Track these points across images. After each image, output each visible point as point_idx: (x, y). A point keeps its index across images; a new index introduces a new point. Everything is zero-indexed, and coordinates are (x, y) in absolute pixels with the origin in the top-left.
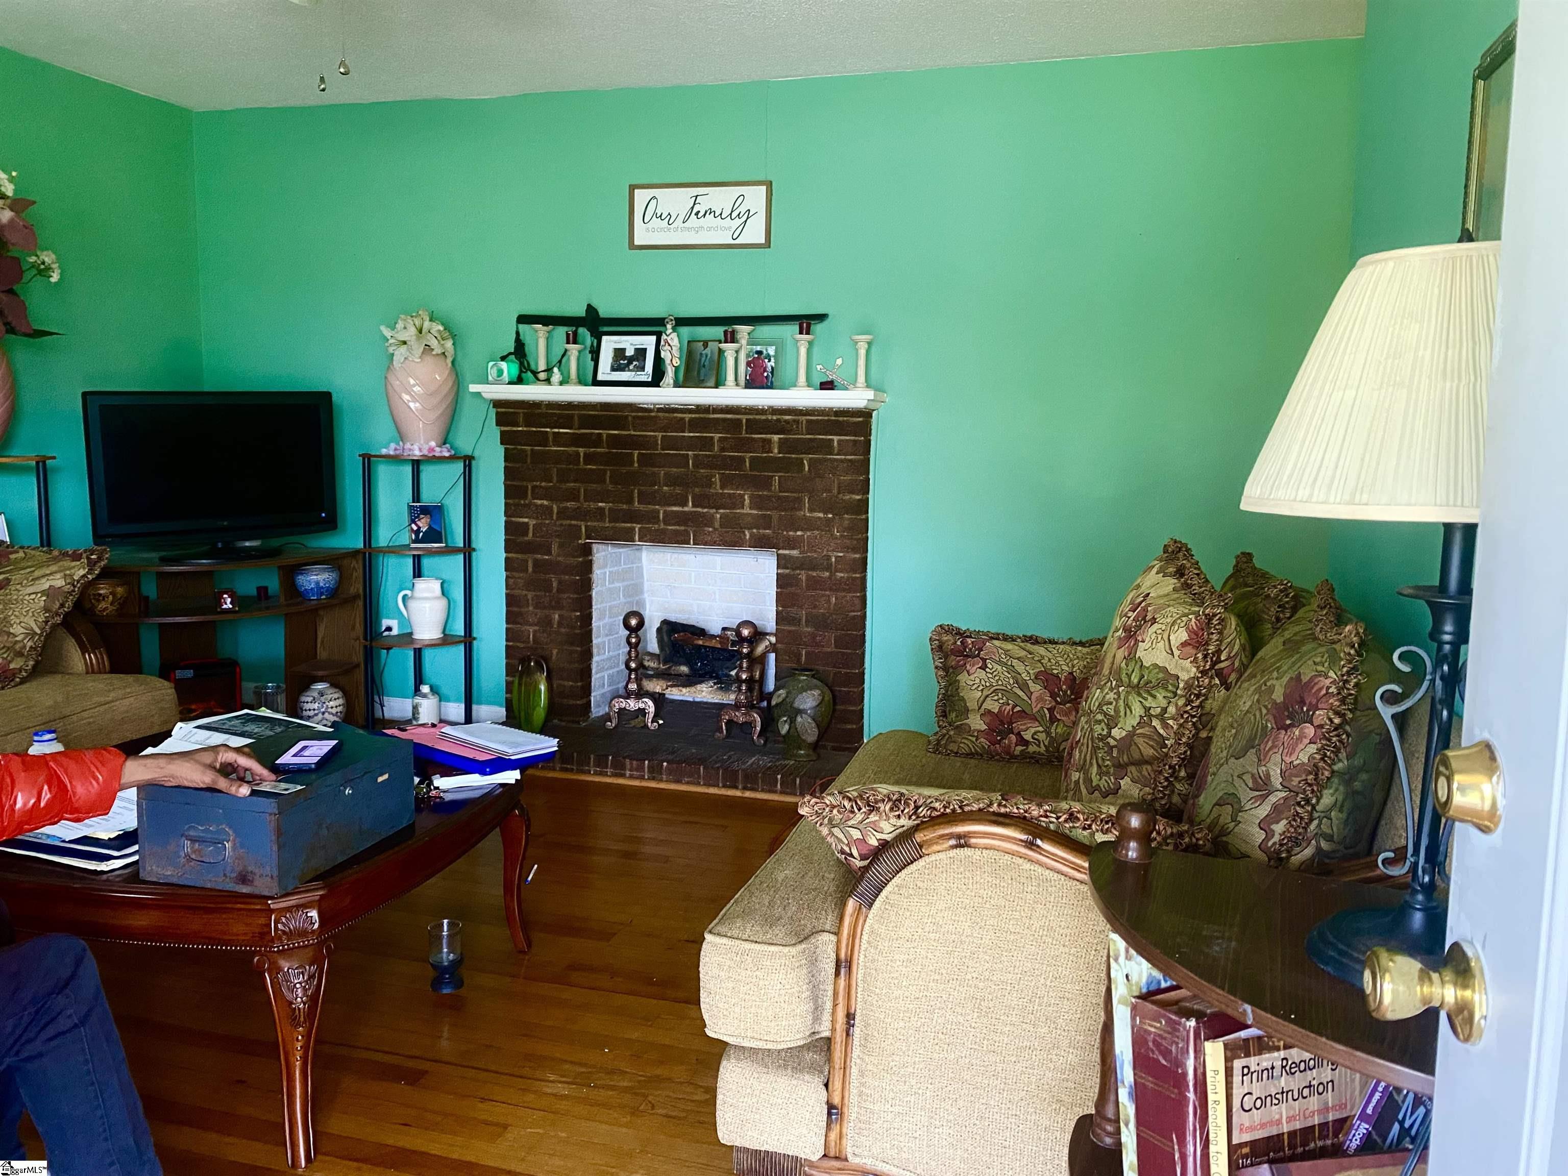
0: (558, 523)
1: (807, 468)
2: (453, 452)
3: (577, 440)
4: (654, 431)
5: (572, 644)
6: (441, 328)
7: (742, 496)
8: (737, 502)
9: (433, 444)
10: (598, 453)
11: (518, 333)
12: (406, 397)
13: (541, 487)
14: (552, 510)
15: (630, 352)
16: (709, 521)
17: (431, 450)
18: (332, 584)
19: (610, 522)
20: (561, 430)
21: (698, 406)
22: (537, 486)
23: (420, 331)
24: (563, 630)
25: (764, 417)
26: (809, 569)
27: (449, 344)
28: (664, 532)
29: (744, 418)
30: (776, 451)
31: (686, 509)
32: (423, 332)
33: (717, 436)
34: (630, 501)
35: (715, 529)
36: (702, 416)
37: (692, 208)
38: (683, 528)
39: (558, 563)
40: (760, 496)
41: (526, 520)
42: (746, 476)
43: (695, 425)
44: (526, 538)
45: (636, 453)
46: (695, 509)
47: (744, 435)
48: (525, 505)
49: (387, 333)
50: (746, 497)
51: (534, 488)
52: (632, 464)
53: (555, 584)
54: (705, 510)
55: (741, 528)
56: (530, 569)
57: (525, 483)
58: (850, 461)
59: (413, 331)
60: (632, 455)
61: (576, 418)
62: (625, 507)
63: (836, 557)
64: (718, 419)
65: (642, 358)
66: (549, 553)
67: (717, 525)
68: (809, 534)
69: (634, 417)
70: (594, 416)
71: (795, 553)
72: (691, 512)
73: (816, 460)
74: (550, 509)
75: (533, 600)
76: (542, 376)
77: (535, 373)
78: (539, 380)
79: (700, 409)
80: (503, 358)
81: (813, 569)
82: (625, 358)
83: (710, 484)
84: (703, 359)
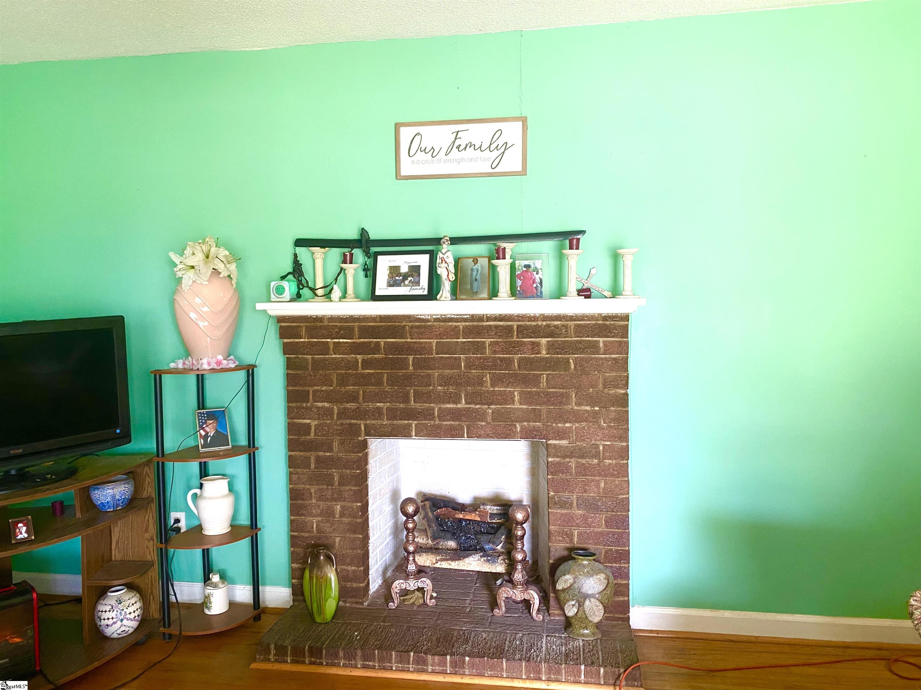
0: (338, 423)
1: (573, 367)
2: (237, 363)
3: (356, 349)
4: (430, 338)
5: (354, 532)
6: (228, 253)
7: (512, 393)
8: (508, 399)
9: (220, 357)
10: (376, 359)
11: (296, 255)
12: (193, 315)
13: (322, 391)
14: (333, 411)
15: (404, 269)
16: (482, 416)
17: (219, 363)
18: (128, 495)
19: (388, 419)
20: (341, 340)
21: (473, 316)
22: (318, 390)
23: (207, 257)
24: (346, 520)
25: (534, 323)
26: (579, 457)
27: (233, 267)
28: (439, 427)
29: (515, 324)
30: (544, 352)
31: (459, 406)
32: (210, 257)
33: (488, 341)
34: (406, 400)
35: (488, 423)
36: (475, 324)
37: (454, 142)
38: (457, 423)
39: (339, 459)
40: (529, 392)
41: (308, 421)
42: (515, 375)
43: (469, 332)
44: (308, 437)
45: (411, 358)
46: (467, 406)
47: (515, 339)
48: (307, 408)
49: (176, 259)
50: (516, 393)
51: (314, 392)
52: (408, 368)
53: (336, 479)
54: (478, 406)
55: (513, 422)
56: (313, 466)
57: (306, 388)
58: (614, 359)
59: (200, 256)
60: (407, 359)
61: (356, 329)
62: (402, 406)
63: (604, 446)
64: (490, 326)
65: (416, 274)
66: (331, 450)
67: (489, 419)
68: (577, 425)
69: (412, 327)
70: (373, 326)
71: (564, 442)
72: (464, 409)
73: (582, 359)
74: (331, 410)
75: (315, 493)
76: (320, 292)
77: (313, 290)
78: (318, 296)
79: (473, 318)
80: (283, 278)
81: (582, 457)
82: (399, 274)
83: (481, 383)
84: (475, 273)
